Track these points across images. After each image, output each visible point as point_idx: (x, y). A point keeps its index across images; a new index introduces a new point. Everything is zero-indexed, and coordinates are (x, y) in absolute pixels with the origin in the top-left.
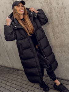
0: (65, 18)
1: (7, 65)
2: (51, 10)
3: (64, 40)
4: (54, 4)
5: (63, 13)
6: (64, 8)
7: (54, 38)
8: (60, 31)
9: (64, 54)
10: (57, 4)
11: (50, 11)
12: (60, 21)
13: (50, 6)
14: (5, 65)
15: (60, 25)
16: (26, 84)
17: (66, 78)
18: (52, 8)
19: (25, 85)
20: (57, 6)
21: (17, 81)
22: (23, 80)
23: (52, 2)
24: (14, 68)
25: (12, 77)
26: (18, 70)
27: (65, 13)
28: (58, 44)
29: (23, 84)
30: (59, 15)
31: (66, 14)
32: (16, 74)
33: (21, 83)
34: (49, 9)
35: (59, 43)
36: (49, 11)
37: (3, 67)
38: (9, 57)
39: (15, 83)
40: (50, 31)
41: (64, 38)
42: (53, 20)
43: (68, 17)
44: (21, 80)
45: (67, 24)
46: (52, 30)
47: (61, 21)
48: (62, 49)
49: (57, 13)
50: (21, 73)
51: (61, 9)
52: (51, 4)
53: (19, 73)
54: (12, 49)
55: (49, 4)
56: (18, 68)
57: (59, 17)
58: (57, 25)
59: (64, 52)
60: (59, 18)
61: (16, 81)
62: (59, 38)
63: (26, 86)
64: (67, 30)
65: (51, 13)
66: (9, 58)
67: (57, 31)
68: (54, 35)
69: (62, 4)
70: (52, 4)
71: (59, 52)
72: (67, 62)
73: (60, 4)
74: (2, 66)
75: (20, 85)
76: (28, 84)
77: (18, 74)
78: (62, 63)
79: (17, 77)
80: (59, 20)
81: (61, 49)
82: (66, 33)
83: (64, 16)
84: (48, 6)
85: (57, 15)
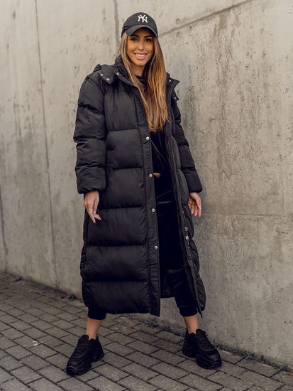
0: (264, 105)
1: (37, 276)
2: (224, 73)
3: (249, 185)
4: (239, 55)
5: (262, 84)
6: (267, 69)
7: (216, 176)
8: (241, 149)
9: (240, 239)
10: (248, 54)
11: (221, 78)
12: (247, 115)
13: (224, 59)
14: (32, 275)
15: (246, 127)
17: (232, 343)
18: (231, 67)
20: (246, 61)
21: (55, 323)
22: (76, 326)
23: (234, 45)
24: (61, 287)
25: (41, 313)
26: (73, 297)
27: (266, 85)
28: (226, 199)
29: (71, 336)
30: (246, 93)
31: (270, 90)
33: (66, 331)
34: (221, 71)
35: (232, 194)
36: (221, 74)
37: (23, 283)
38: (54, 239)
39: (42, 329)
40: (209, 148)
41: (249, 179)
42: (226, 108)
43: (275, 101)
44: (70, 325)
45: (266, 124)
46: (216, 144)
47: (251, 112)
48: (238, 219)
49: (242, 86)
50: (79, 308)
51: (256, 74)
52: (229, 51)
55: (223, 52)
57: (246, 98)
58: (235, 127)
59: (243, 230)
60: (246, 102)
61: (50, 323)
62: (233, 177)
64: (265, 147)
65: (225, 82)
66: (54, 246)
67: (233, 148)
68: (219, 163)
69: (261, 54)
70: (231, 54)
71: (226, 232)
72: (247, 274)
73: (257, 56)
74: (21, 279)
75: (59, 336)
77: (66, 308)
78: (228, 276)
79: (60, 315)
80: (244, 112)
81: (233, 221)
82: (259, 159)
83: (261, 96)
84: (219, 61)
85: (241, 93)
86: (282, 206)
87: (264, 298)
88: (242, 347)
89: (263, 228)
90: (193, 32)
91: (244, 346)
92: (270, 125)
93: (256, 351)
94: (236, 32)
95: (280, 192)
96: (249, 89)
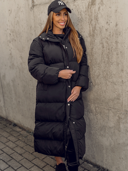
0: (115, 53)
2: (94, 31)
3: (105, 92)
4: (102, 22)
5: (114, 41)
6: (118, 33)
8: (101, 73)
9: (99, 116)
10: (107, 23)
11: (92, 33)
12: (105, 56)
13: (93, 22)
15: (105, 62)
16: (21, 155)
17: (93, 161)
18: (97, 28)
19: (18, 155)
20: (106, 26)
21: (7, 144)
22: (17, 146)
23: (99, 16)
26: (15, 125)
27: (117, 42)
28: (92, 96)
29: (15, 153)
30: (105, 44)
31: (119, 45)
32: (8, 130)
33: (12, 149)
34: (91, 29)
35: (96, 94)
36: (91, 31)
38: (4, 96)
39: (1, 148)
41: (105, 89)
42: (94, 50)
43: (121, 52)
44: (14, 145)
45: (115, 63)
47: (107, 55)
48: (98, 107)
49: (103, 40)
50: (18, 132)
51: (112, 35)
52: (97, 19)
53: (14, 131)
54: (11, 84)
55: (93, 18)
56: (16, 122)
57: (105, 47)
58: (98, 61)
59: (101, 113)
60: (105, 49)
61: (4, 144)
62: (96, 86)
63: (20, 158)
64: (114, 75)
65: (93, 36)
66: (4, 99)
67: (97, 72)
69: (115, 24)
70: (97, 21)
71: (92, 112)
72: (102, 133)
73: (113, 25)
75: (9, 154)
76: (24, 155)
77: (12, 132)
78: (92, 132)
79: (9, 138)
80: (104, 54)
81: (96, 107)
82: (111, 80)
83: (114, 48)
84: (90, 23)
85: (102, 43)
86: (122, 106)
87: (110, 145)
88: (98, 163)
89: (111, 114)
90: (76, 3)
91: (99, 163)
92: (118, 64)
93: (105, 167)
94: (101, 8)
95: (121, 98)
96: (107, 42)
